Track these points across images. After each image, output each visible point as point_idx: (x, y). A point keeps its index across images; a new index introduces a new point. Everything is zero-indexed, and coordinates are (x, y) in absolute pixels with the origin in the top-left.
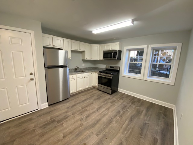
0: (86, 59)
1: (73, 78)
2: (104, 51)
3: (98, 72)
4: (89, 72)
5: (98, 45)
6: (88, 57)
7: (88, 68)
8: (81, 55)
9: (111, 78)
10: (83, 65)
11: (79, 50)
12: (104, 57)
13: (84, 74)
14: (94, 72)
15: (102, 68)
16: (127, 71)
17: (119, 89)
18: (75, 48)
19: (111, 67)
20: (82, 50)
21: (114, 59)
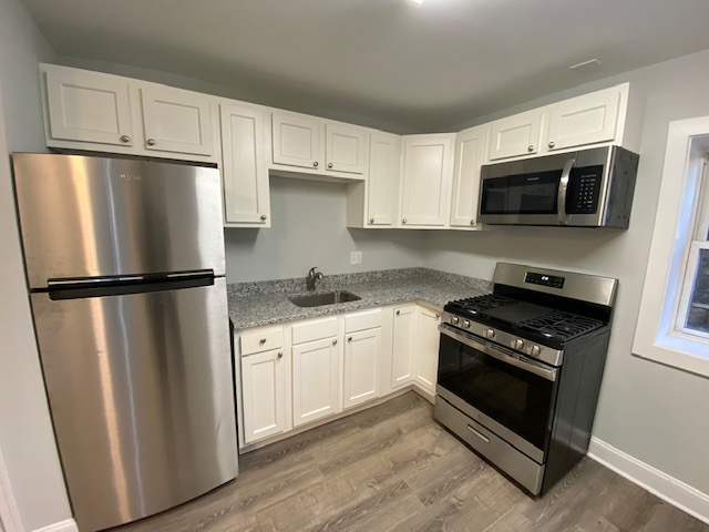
0: (366, 226)
1: (266, 346)
2: (484, 168)
3: (442, 310)
4: (377, 305)
5: (447, 139)
6: (377, 213)
7: (384, 273)
8: (340, 202)
9: (551, 374)
10: (357, 260)
11: (322, 171)
12: (484, 208)
13: (348, 316)
14: (415, 301)
15: (468, 280)
16: (683, 319)
17: (595, 440)
18: (298, 160)
19: (534, 277)
20: (343, 168)
21: (572, 219)
